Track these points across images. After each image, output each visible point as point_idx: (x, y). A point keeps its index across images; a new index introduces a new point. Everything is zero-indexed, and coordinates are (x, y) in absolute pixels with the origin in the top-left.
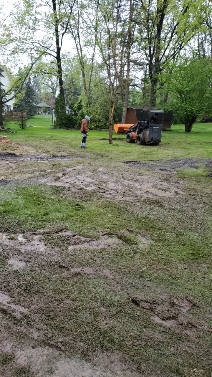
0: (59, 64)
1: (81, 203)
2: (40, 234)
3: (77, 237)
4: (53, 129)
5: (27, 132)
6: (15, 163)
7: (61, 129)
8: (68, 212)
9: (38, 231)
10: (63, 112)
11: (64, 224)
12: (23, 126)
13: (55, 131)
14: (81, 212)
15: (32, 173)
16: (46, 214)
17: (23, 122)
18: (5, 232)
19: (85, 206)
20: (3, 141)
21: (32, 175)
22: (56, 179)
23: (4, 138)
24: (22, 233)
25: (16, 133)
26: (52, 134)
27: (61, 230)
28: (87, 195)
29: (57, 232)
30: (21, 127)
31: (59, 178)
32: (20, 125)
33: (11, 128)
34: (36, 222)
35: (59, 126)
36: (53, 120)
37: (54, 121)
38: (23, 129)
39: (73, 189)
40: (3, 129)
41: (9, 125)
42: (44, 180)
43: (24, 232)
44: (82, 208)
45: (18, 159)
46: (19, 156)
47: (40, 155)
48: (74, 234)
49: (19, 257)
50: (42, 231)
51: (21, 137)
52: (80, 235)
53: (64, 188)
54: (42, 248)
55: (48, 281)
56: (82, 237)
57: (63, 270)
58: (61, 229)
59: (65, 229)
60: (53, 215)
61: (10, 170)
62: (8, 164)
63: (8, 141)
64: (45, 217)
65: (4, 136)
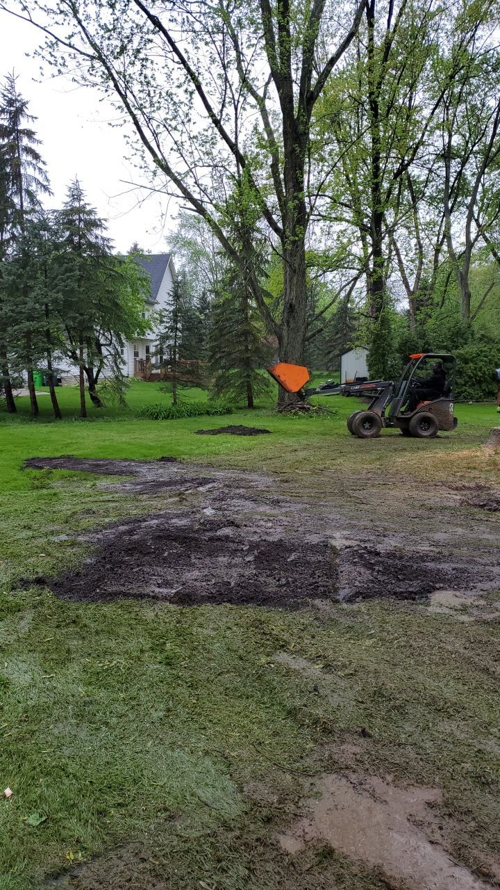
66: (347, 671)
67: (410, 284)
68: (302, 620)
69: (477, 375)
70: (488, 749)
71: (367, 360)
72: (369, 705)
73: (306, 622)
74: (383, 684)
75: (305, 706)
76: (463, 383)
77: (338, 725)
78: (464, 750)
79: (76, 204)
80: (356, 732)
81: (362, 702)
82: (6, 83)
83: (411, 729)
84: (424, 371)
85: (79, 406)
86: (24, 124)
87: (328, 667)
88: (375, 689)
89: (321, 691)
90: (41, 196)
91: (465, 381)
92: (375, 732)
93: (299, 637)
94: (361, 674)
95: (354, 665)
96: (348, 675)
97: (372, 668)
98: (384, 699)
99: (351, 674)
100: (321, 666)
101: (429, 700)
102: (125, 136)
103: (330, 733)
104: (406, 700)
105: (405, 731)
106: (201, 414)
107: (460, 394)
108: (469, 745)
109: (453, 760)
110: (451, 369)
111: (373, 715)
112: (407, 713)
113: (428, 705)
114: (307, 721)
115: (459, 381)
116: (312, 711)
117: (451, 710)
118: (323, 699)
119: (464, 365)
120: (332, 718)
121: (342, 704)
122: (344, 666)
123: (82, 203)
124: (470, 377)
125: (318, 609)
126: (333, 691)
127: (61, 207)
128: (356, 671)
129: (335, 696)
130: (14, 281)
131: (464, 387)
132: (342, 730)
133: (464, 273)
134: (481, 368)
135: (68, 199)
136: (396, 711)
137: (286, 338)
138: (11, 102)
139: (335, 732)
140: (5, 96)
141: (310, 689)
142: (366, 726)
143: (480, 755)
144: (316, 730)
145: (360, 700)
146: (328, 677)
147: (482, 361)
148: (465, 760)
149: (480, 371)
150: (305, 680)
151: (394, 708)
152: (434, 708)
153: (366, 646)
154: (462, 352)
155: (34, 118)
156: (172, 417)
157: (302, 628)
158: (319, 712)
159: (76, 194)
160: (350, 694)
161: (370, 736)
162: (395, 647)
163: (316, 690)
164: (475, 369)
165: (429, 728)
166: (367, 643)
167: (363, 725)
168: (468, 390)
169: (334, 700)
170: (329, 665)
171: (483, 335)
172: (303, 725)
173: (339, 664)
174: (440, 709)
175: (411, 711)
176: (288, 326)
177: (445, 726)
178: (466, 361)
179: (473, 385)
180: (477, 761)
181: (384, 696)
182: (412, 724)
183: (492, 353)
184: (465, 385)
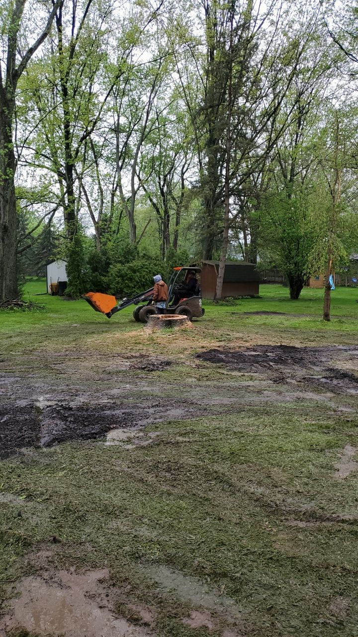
36: (49, 284)
66: (44, 497)
67: (95, 217)
68: (11, 465)
69: (142, 281)
70: (141, 534)
71: (66, 269)
72: (60, 519)
73: (14, 466)
74: (70, 502)
75: (10, 529)
76: (133, 286)
77: (35, 538)
78: (125, 538)
80: (49, 541)
81: (55, 518)
83: (89, 531)
84: (107, 278)
87: (30, 497)
88: (65, 506)
89: (23, 515)
91: (134, 285)
92: (63, 539)
93: (8, 478)
94: (54, 498)
95: (49, 492)
96: (45, 500)
97: (62, 492)
98: (71, 513)
99: (47, 499)
100: (25, 497)
101: (103, 508)
103: (29, 545)
104: (87, 511)
105: (85, 533)
107: (131, 293)
108: (129, 534)
109: (117, 546)
110: (125, 276)
111: (63, 525)
112: (87, 520)
113: (101, 511)
114: (11, 540)
115: (130, 284)
116: (16, 532)
117: (117, 512)
118: (25, 521)
119: (133, 274)
120: (31, 534)
121: (39, 522)
122: (42, 494)
124: (137, 282)
125: (24, 455)
126: (33, 514)
128: (50, 496)
129: (35, 517)
131: (134, 289)
132: (38, 542)
133: (131, 211)
134: (144, 276)
136: (79, 520)
137: (2, 251)
139: (33, 544)
141: (14, 515)
142: (57, 535)
143: (135, 539)
144: (18, 545)
145: (53, 517)
146: (29, 504)
147: (144, 271)
148: (126, 545)
149: (144, 278)
150: (11, 509)
151: (79, 518)
152: (106, 512)
153: (60, 477)
154: (131, 265)
157: (11, 471)
158: (21, 532)
160: (46, 514)
161: (59, 542)
162: (80, 474)
163: (19, 515)
164: (140, 277)
165: (102, 527)
166: (60, 475)
167: (55, 534)
168: (137, 291)
169: (34, 521)
170: (31, 495)
171: (144, 254)
172: (8, 544)
173: (38, 493)
174: (110, 512)
175: (90, 518)
176: (3, 242)
177: (114, 524)
178: (134, 271)
179: (140, 287)
180: (133, 543)
181: (71, 510)
182: (91, 527)
183: (151, 266)
184: (134, 288)
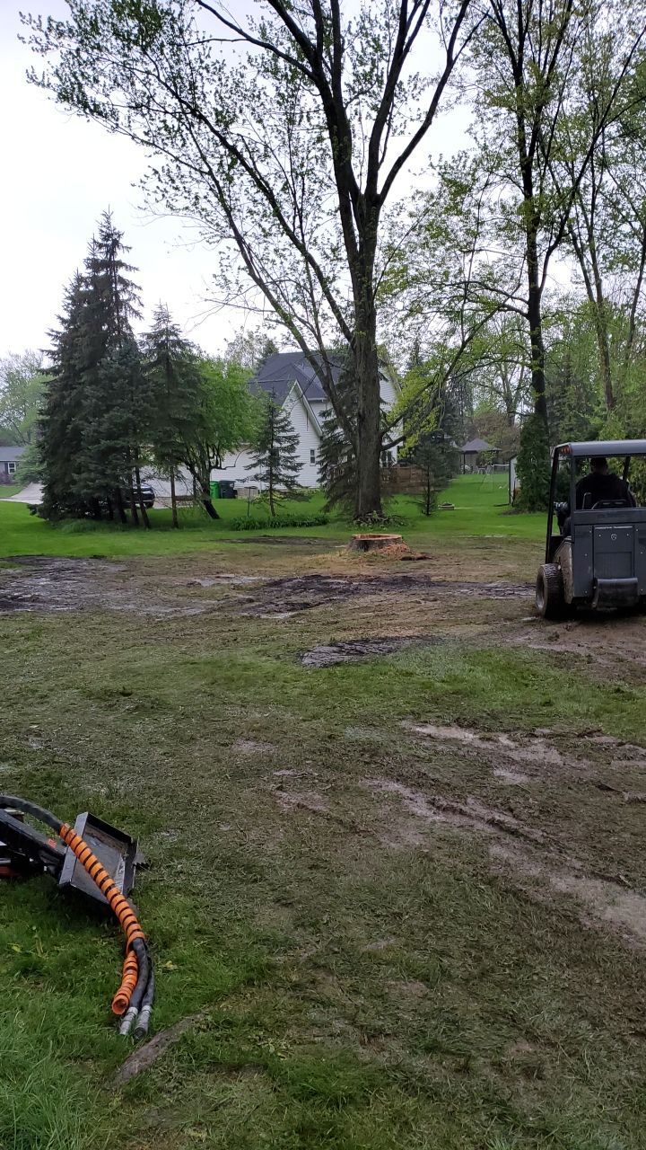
0: (535, 332)
1: (626, 688)
2: (544, 736)
3: (627, 746)
4: (510, 514)
5: (440, 522)
6: (435, 600)
7: (534, 512)
8: (596, 703)
9: (538, 731)
10: (542, 465)
11: (592, 724)
12: (428, 508)
13: (517, 518)
14: (628, 705)
15: (485, 623)
16: (548, 704)
17: (428, 496)
18: (470, 727)
19: (639, 695)
20: (394, 546)
21: (487, 628)
22: (550, 639)
23: (396, 541)
24: (505, 731)
25: (413, 528)
26: (510, 527)
27: (590, 733)
28: (638, 674)
29: (581, 736)
30: (424, 511)
31: (558, 636)
32: (421, 505)
33: (401, 513)
34: (528, 716)
35: (528, 505)
36: (512, 490)
37: (514, 491)
38: (428, 514)
39: (600, 660)
40: (380, 516)
41: (392, 505)
42: (520, 640)
43: (510, 731)
44: (630, 697)
45: (439, 592)
46: (438, 584)
47: (491, 583)
48: (620, 741)
49: (513, 767)
50: (547, 731)
51: (427, 536)
52: (636, 744)
53: (578, 656)
54: (554, 757)
55: (580, 804)
56: (640, 748)
57: (610, 793)
58: (588, 731)
59: (599, 731)
60: (562, 706)
61: (430, 616)
62: (420, 603)
63: (406, 547)
64: (545, 710)
65: (396, 536)
79: (164, 326)
82: (103, 220)
85: (171, 518)
86: (120, 255)
90: (132, 321)
102: (220, 253)
106: (287, 525)
123: (170, 324)
127: (150, 331)
130: (96, 403)
135: (155, 322)
137: (359, 448)
138: (107, 237)
140: (103, 232)
155: (129, 248)
156: (253, 528)
159: (163, 316)
176: (360, 436)
